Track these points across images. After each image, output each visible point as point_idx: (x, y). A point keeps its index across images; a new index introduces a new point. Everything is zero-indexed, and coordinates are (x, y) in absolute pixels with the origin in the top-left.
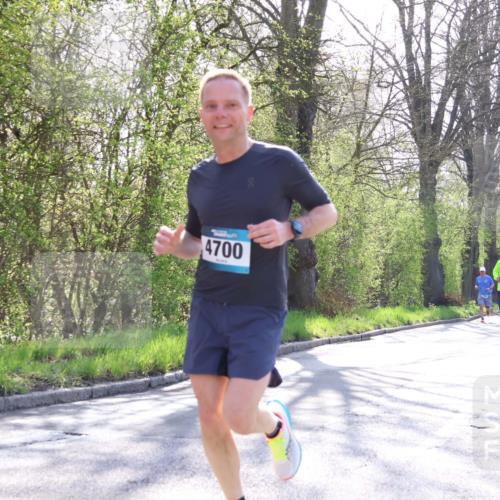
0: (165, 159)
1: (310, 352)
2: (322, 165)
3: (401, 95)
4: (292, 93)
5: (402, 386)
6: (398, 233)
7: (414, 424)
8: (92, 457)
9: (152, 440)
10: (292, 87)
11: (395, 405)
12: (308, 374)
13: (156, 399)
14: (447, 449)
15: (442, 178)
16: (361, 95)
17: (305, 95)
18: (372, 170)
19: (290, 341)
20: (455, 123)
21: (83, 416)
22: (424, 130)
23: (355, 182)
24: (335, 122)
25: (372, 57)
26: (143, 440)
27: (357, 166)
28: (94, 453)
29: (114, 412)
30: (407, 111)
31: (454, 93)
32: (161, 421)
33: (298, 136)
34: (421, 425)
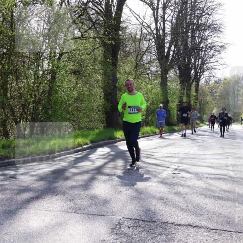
0: (57, 68)
1: (116, 144)
2: (122, 71)
3: (153, 44)
4: (109, 42)
5: (149, 158)
6: (152, 98)
7: (151, 173)
8: (18, 187)
9: (44, 181)
10: (109, 40)
11: (145, 165)
12: (113, 153)
13: (50, 164)
14: (162, 182)
15: (170, 77)
16: (137, 44)
17: (113, 43)
18: (142, 73)
19: (107, 140)
20: (174, 55)
21: (18, 170)
22: (162, 58)
23: (135, 78)
24: (127, 54)
25: (142, 29)
26: (41, 180)
27: (136, 71)
28: (19, 186)
29: (32, 169)
30: (156, 51)
31: (174, 43)
32: (50, 172)
33: (112, 59)
34: (154, 173)
